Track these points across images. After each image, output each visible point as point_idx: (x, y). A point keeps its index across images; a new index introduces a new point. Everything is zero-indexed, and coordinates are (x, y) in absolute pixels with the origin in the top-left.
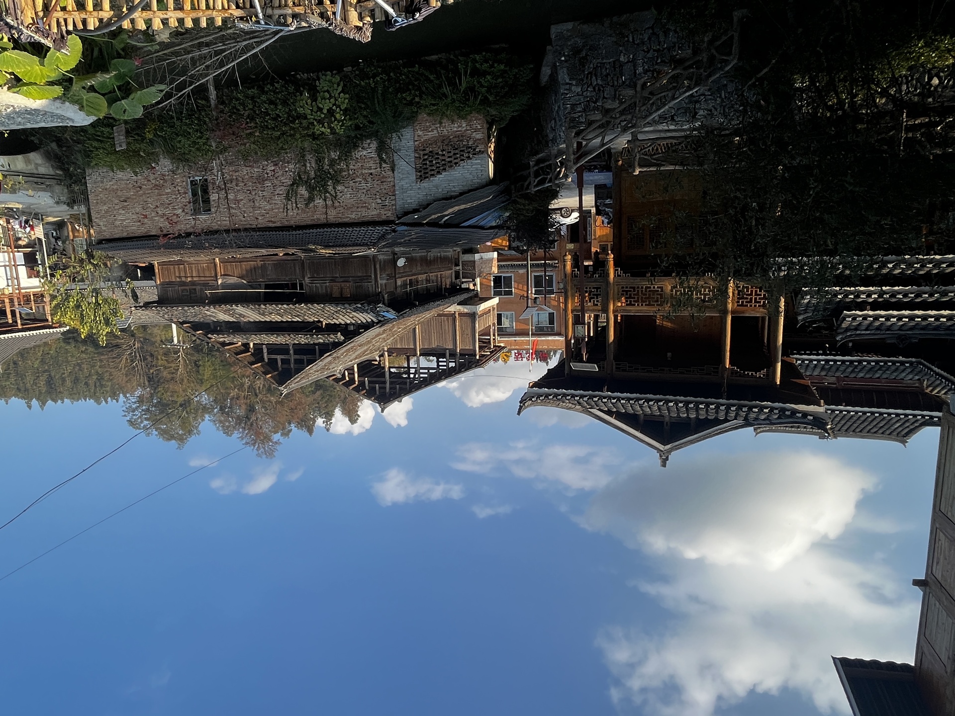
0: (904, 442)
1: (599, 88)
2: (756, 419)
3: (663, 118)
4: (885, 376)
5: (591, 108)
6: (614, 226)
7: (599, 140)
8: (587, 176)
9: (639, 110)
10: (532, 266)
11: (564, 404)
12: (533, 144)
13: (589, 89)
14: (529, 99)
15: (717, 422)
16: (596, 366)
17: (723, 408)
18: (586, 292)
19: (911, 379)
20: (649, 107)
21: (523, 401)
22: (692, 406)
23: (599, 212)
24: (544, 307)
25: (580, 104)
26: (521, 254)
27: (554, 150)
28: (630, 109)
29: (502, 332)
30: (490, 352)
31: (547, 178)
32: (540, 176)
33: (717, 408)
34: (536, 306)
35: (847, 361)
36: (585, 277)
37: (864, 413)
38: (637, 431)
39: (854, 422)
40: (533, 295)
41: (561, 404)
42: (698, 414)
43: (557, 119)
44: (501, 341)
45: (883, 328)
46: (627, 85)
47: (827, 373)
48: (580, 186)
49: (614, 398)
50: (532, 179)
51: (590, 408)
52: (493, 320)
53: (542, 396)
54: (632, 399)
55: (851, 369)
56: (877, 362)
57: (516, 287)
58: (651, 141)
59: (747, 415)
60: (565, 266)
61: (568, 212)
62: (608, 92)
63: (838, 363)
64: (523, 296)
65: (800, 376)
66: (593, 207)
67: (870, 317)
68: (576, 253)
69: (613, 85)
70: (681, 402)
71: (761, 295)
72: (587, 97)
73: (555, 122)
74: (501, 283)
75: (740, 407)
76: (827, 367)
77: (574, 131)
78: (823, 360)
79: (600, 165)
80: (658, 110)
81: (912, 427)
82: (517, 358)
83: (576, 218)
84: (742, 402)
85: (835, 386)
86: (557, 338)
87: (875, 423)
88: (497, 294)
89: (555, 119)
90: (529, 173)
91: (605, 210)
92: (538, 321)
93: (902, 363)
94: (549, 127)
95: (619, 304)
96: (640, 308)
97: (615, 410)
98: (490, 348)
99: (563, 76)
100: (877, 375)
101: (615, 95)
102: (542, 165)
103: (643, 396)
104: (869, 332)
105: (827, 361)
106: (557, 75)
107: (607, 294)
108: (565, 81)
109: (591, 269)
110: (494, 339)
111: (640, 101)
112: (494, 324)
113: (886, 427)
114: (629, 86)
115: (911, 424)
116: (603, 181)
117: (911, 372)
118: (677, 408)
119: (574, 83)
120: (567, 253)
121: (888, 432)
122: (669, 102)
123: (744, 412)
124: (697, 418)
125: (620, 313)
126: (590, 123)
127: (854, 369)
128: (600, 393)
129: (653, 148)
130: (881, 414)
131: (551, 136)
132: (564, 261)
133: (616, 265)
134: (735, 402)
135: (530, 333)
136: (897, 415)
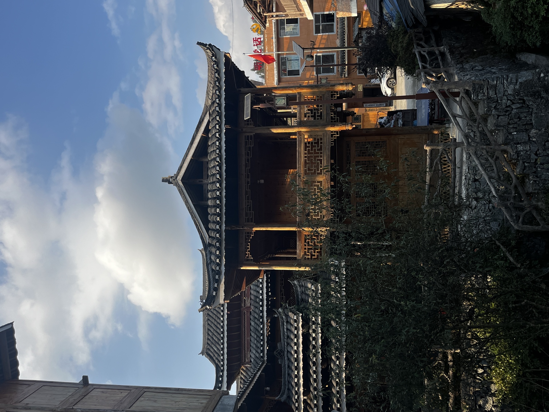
0: (202, 353)
1: (508, 111)
2: (211, 253)
3: (473, 169)
4: (252, 339)
5: (490, 105)
6: (377, 128)
7: (458, 111)
8: (425, 103)
9: (483, 149)
10: (343, 52)
11: (211, 88)
12: (460, 49)
13: (509, 101)
14: (507, 43)
15: (206, 222)
16: (249, 118)
17: (218, 227)
18: (318, 106)
19: (251, 356)
20: (485, 157)
21: (211, 47)
22: (218, 202)
23: (390, 114)
24: (304, 65)
25: (496, 94)
26: (355, 41)
27: (453, 70)
28: (485, 139)
29: (280, 25)
30: (260, 12)
31: (426, 64)
32: (429, 57)
33: (218, 223)
34: (305, 57)
35: (263, 314)
36: (332, 104)
37: (223, 327)
38: (193, 156)
39: (215, 320)
40: (315, 54)
41: (212, 86)
42: (211, 207)
43: (482, 72)
44: (271, 23)
45: (289, 341)
46: (508, 136)
47: (253, 300)
48: (418, 97)
49: (220, 135)
50: (427, 49)
51: (210, 113)
52: (291, 15)
53: (217, 66)
54: (220, 151)
55: (257, 317)
56: (263, 335)
57: (324, 37)
58: (453, 160)
59: (213, 245)
60: (342, 84)
61: (391, 85)
62: (504, 120)
63: (261, 308)
64: (314, 44)
65: (248, 283)
66: (395, 107)
67: (297, 332)
68: (354, 94)
69: (510, 124)
70: (220, 193)
71: (315, 252)
72: (501, 100)
73: (480, 70)
74: (327, 22)
75: (219, 241)
76: (258, 300)
77: (471, 89)
78: (263, 297)
79: (434, 114)
80: (482, 165)
81: (214, 358)
82: (255, 40)
83: (386, 92)
84: (224, 242)
85: (243, 305)
86: (276, 79)
87: (216, 334)
88: (317, 17)
89: (483, 69)
90: (433, 46)
91: (392, 119)
92: (291, 60)
93: (263, 351)
94: (476, 64)
95: (306, 137)
96: (303, 155)
97: (210, 136)
98: (263, 12)
99: (525, 76)
100: (253, 334)
101: (500, 126)
102: (439, 58)
103: (224, 161)
104: (285, 330)
105: (262, 300)
106: (526, 70)
107: (316, 126)
108: (520, 78)
109: (339, 109)
110: (272, 16)
111: (491, 149)
112: (287, 15)
113: (213, 341)
114: (506, 139)
115: (216, 358)
116: (420, 117)
117: (256, 357)
118: (215, 190)
119: (517, 87)
120: (354, 86)
121: (209, 342)
122: (488, 175)
123: (215, 244)
124: (208, 206)
125: (298, 137)
126: (476, 104)
127: (257, 319)
128: (224, 122)
129: (447, 160)
130: (223, 338)
131: (467, 66)
132: (347, 84)
133: (342, 132)
134: (224, 237)
135: (280, 53)
136: (223, 349)
